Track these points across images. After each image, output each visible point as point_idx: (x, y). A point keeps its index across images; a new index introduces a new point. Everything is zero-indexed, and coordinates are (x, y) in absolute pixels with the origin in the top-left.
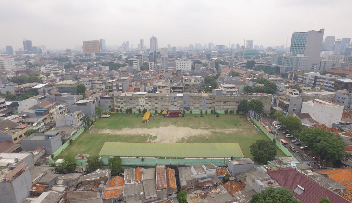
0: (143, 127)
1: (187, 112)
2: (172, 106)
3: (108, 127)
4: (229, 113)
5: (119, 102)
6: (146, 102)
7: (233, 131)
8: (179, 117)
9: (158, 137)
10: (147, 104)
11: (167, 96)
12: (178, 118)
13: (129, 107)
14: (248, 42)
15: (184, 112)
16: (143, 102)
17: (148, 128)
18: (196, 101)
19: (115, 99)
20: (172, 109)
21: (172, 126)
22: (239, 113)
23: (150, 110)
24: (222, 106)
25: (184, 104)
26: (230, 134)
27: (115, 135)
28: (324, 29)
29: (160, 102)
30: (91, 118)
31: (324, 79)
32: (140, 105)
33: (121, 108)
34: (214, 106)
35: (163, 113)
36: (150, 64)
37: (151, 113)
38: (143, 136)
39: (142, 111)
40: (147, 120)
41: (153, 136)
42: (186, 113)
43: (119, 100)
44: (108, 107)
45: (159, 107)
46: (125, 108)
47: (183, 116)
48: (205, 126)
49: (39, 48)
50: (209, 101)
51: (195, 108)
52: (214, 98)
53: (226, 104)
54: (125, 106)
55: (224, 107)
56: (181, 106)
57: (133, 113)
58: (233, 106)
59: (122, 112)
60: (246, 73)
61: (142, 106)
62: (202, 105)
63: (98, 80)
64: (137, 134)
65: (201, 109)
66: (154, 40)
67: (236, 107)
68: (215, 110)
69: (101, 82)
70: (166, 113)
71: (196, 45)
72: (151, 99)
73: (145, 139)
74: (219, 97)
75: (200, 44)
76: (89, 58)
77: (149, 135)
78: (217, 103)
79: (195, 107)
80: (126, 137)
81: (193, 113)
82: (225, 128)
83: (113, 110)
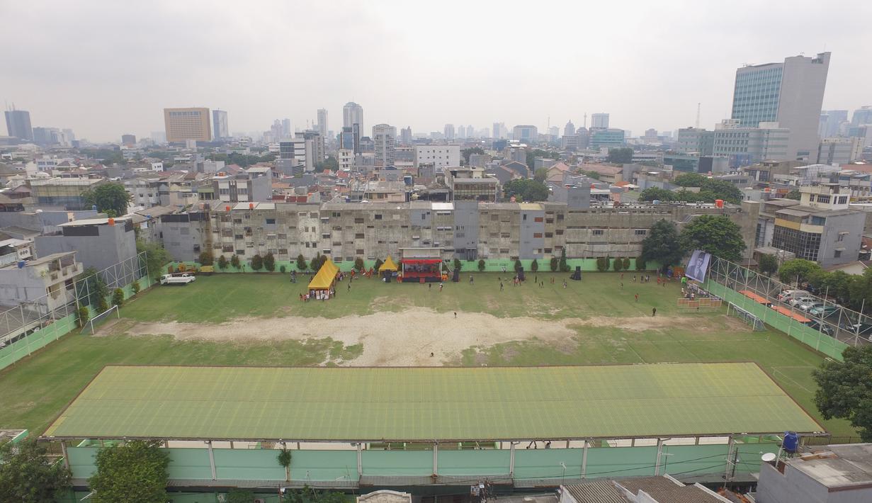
0: (305, 314)
1: (468, 266)
2: (416, 244)
3: (174, 316)
4: (611, 268)
5: (228, 233)
6: (322, 231)
7: (653, 323)
8: (440, 280)
9: (365, 348)
10: (328, 240)
11: (399, 208)
12: (438, 285)
13: (263, 251)
14: (596, 117)
15: (458, 265)
16: (314, 229)
17: (327, 317)
18: (500, 228)
19: (213, 220)
20: (416, 252)
21: (419, 311)
22: (644, 267)
23: (338, 260)
24: (589, 243)
25: (458, 236)
26: (648, 334)
27: (194, 343)
28: (829, 54)
29: (372, 230)
30: (112, 280)
31: (862, 179)
32: (302, 243)
33: (235, 252)
34: (562, 244)
35: (382, 268)
36: (344, 155)
37: (342, 271)
38: (304, 343)
39: (308, 262)
40: (324, 290)
41: (346, 345)
42: (463, 269)
43: (228, 225)
44: (191, 248)
45: (367, 248)
46: (250, 253)
47: (455, 279)
48: (544, 309)
49: (51, 132)
50: (542, 227)
51: (493, 251)
52: (561, 217)
53: (601, 238)
54: (251, 245)
55: (597, 248)
56: (448, 243)
57: (277, 269)
58: (627, 244)
59: (239, 267)
60: (621, 172)
61: (311, 245)
62: (519, 242)
63: (178, 184)
64: (280, 340)
65: (516, 254)
66: (353, 111)
67: (636, 247)
68: (564, 258)
69: (190, 190)
70: (394, 268)
71: (462, 129)
72: (339, 219)
73: (311, 356)
74: (580, 212)
75: (470, 128)
76: (177, 151)
77: (329, 339)
78: (570, 235)
79: (496, 246)
80: (236, 348)
81: (488, 268)
82: (620, 314)
83: (206, 259)
